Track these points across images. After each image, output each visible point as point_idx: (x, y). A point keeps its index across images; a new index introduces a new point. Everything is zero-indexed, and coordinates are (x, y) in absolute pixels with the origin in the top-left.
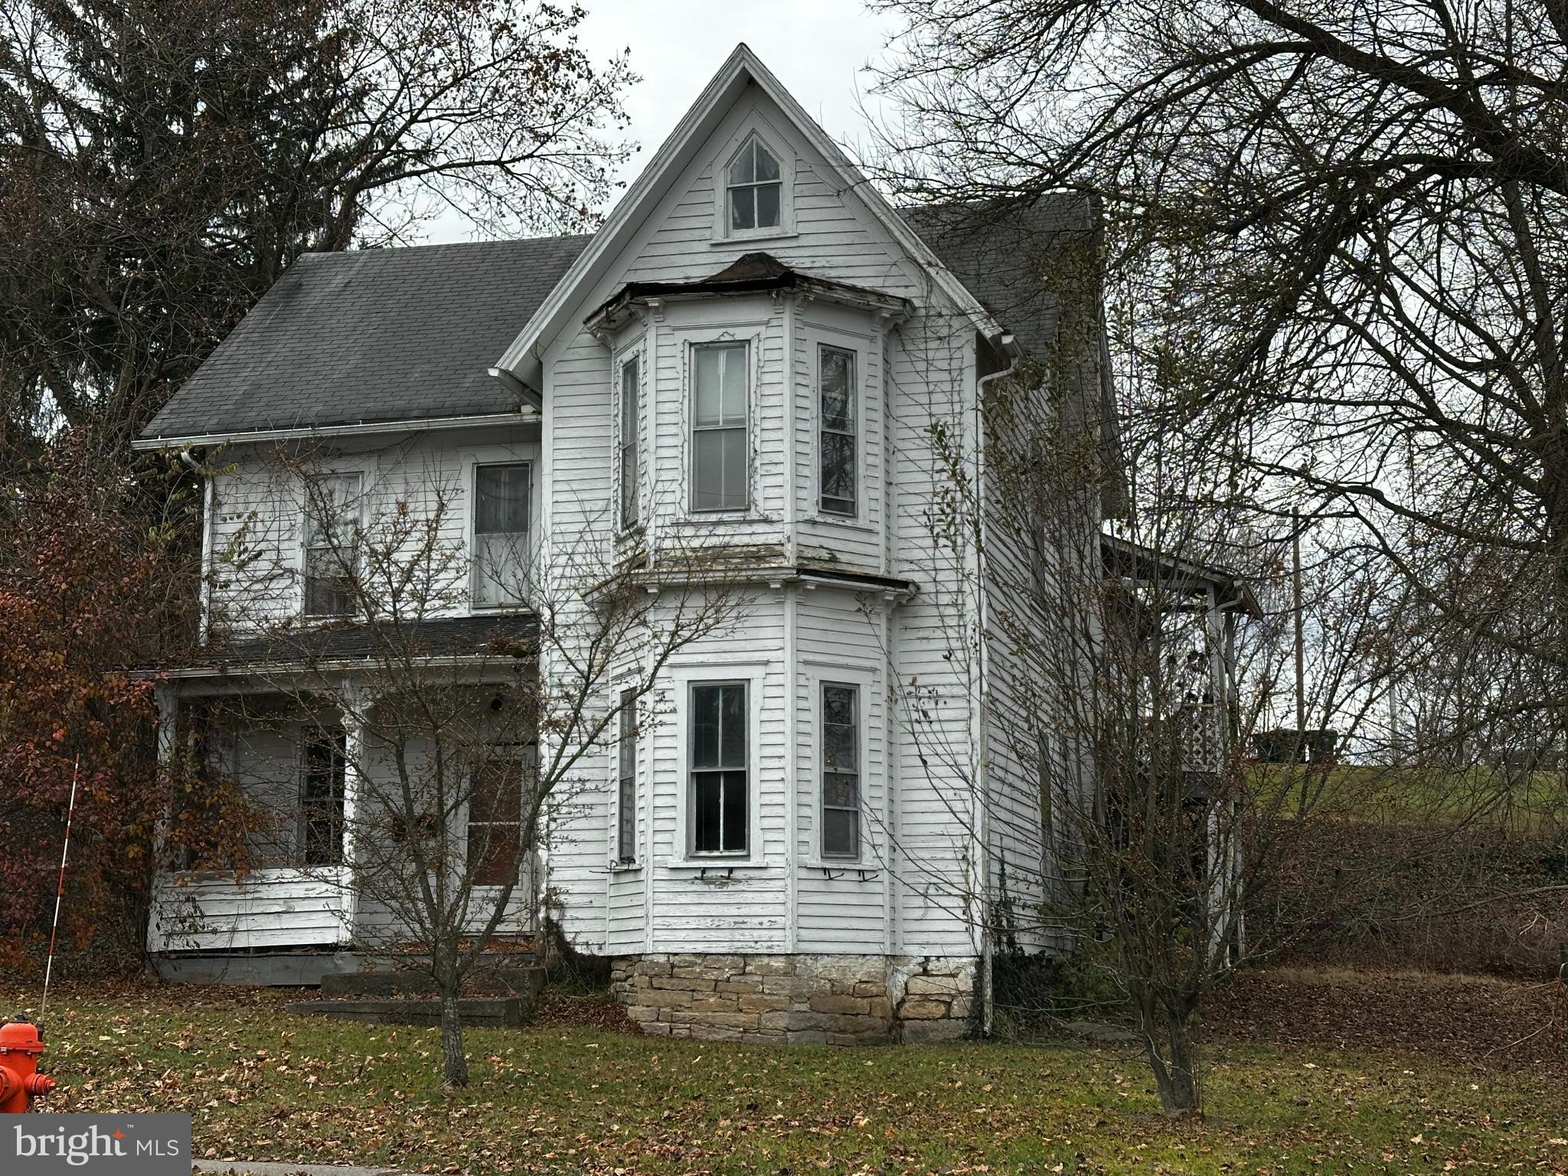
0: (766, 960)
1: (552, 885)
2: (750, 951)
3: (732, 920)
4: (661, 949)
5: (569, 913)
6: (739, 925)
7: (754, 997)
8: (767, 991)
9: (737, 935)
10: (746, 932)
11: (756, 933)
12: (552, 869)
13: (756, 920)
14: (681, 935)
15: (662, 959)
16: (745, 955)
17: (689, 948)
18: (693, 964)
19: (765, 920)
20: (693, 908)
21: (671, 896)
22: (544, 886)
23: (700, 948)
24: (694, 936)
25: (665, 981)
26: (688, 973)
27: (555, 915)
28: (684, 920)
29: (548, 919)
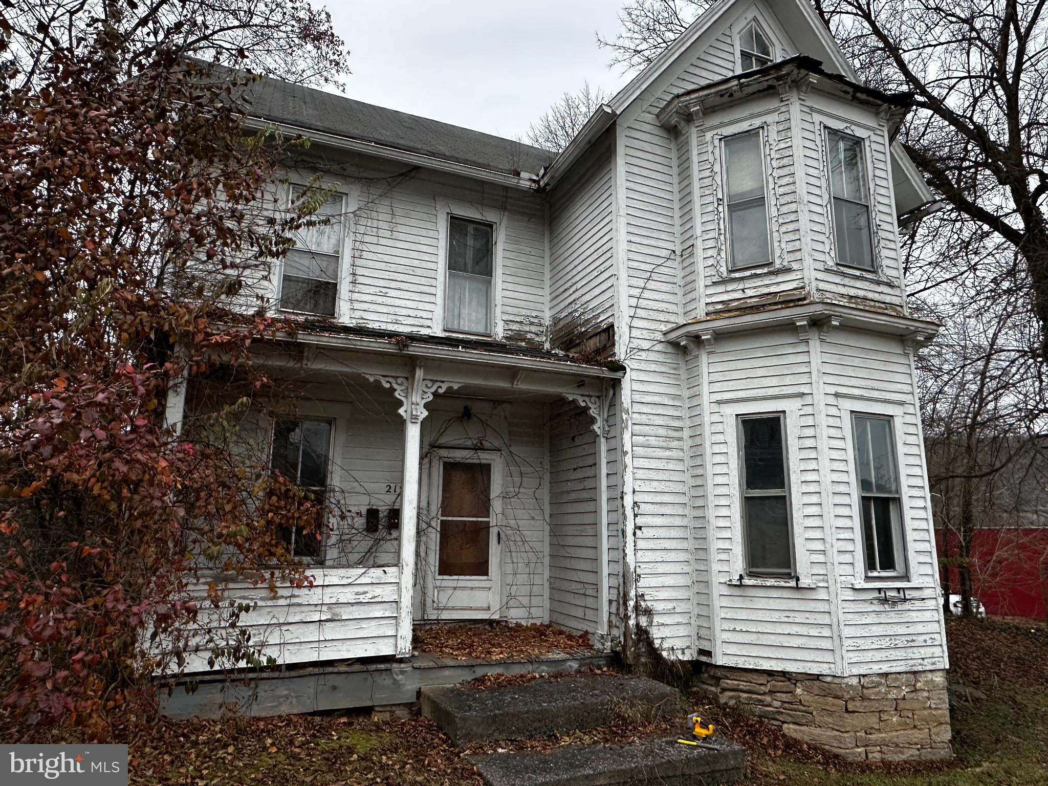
0: (930, 676)
1: (640, 592)
2: (920, 668)
3: (904, 638)
4: (855, 671)
5: (657, 619)
6: (911, 644)
7: (926, 712)
8: (933, 706)
9: (910, 653)
10: (915, 650)
11: (922, 650)
12: (639, 576)
13: (922, 638)
14: (868, 656)
15: (854, 681)
16: (915, 673)
17: (876, 668)
18: (879, 684)
19: (927, 637)
20: (874, 628)
21: (857, 616)
22: (632, 593)
23: (885, 668)
24: (878, 656)
25: (858, 704)
26: (876, 694)
27: (643, 621)
28: (869, 640)
29: (638, 625)
